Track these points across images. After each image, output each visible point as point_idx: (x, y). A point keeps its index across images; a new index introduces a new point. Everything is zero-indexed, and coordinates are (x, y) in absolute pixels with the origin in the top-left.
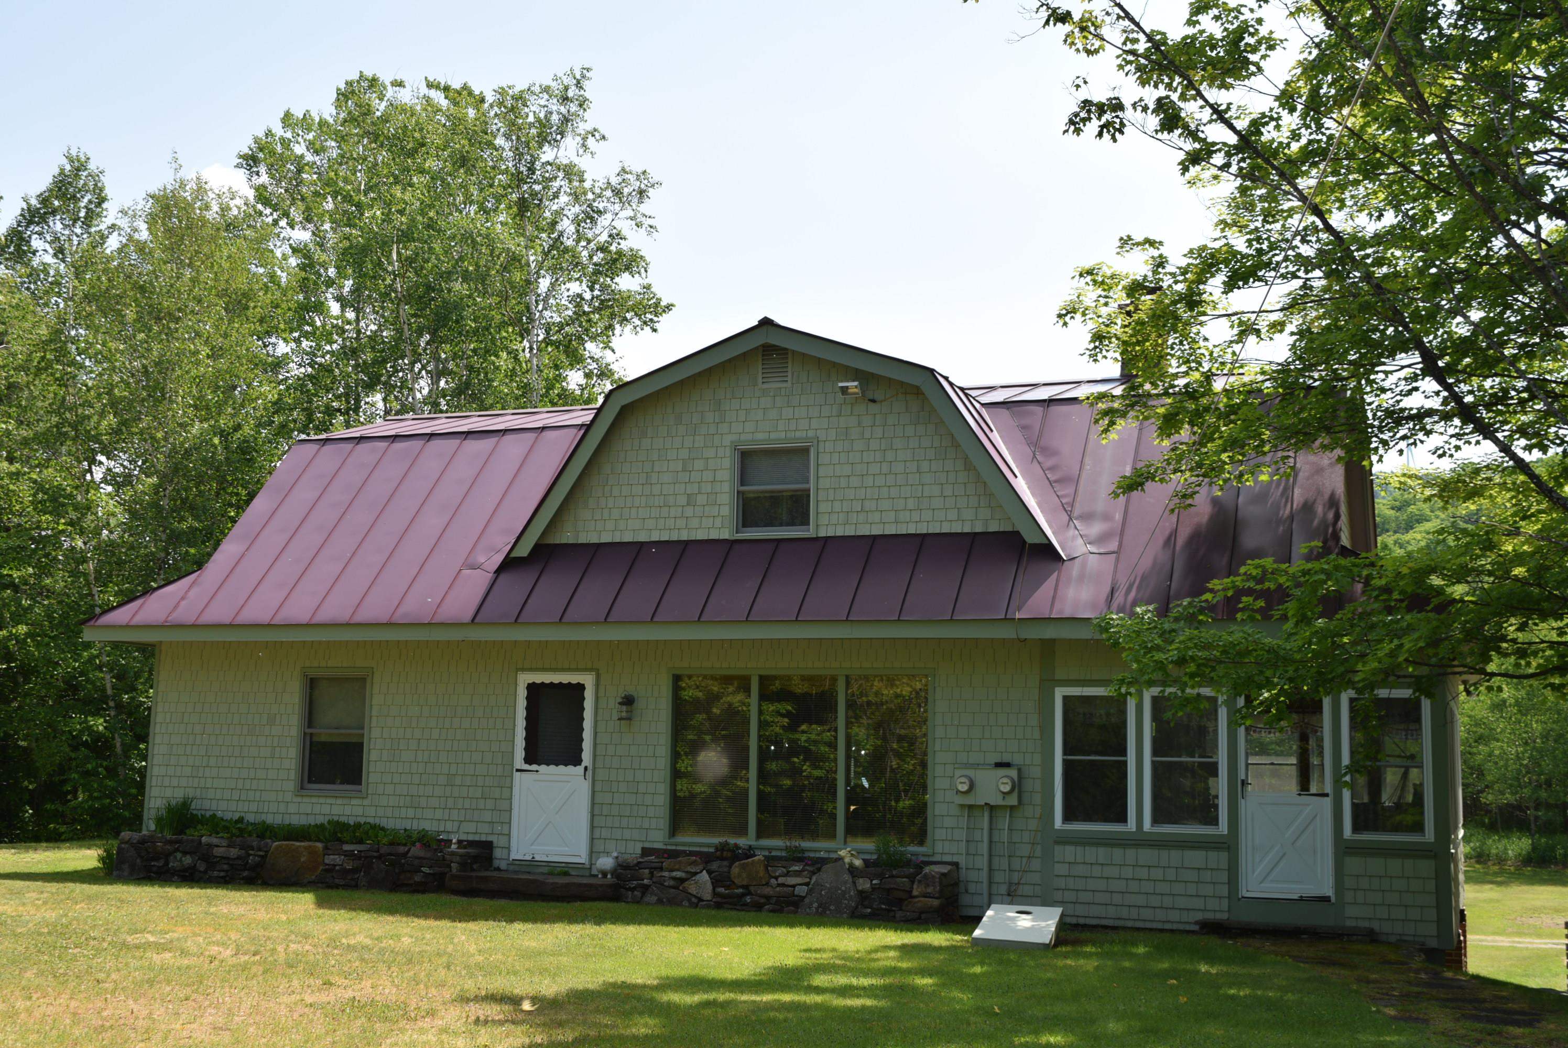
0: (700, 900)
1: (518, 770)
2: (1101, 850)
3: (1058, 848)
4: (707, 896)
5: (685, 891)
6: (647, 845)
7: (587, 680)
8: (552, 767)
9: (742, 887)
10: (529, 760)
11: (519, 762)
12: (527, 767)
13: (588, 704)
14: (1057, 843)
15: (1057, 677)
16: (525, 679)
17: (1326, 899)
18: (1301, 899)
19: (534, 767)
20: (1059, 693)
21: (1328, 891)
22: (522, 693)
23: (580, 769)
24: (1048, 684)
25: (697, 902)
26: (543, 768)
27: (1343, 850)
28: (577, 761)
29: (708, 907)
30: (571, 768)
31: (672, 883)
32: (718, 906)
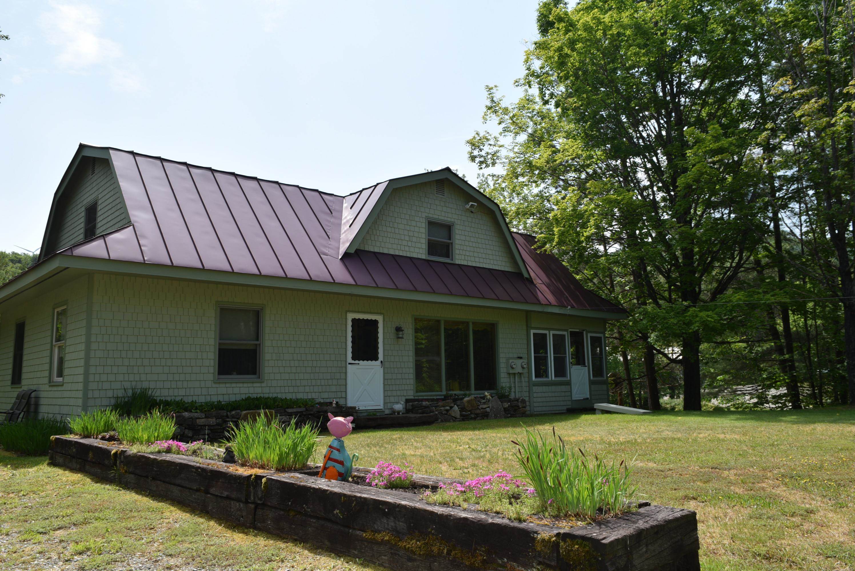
0: (456, 418)
1: (349, 364)
2: (544, 387)
3: (534, 388)
4: (458, 416)
5: (450, 415)
6: (408, 398)
7: (379, 318)
8: (365, 361)
9: (470, 411)
10: (354, 358)
11: (350, 360)
12: (353, 362)
13: (380, 330)
14: (534, 386)
15: (533, 326)
16: (351, 316)
17: (588, 399)
18: (584, 399)
19: (357, 362)
20: (532, 332)
21: (589, 397)
22: (350, 323)
23: (378, 363)
24: (528, 328)
25: (455, 419)
26: (361, 362)
27: (591, 383)
28: (376, 359)
29: (460, 421)
30: (374, 362)
31: (445, 412)
32: (463, 420)
